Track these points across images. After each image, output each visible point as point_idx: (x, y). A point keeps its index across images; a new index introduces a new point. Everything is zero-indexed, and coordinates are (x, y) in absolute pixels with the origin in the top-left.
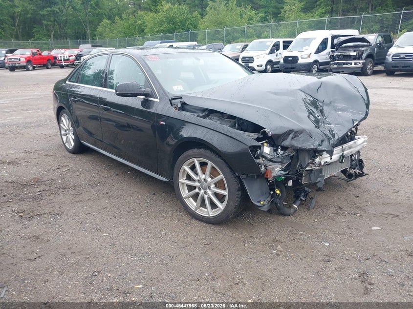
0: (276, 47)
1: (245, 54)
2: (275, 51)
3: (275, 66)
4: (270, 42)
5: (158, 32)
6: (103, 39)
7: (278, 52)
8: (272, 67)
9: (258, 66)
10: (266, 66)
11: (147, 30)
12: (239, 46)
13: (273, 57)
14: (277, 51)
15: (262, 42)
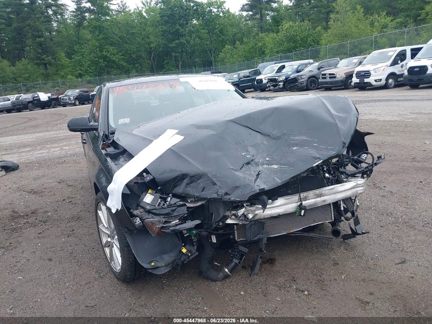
0: (401, 57)
1: (360, 69)
2: (399, 61)
3: (399, 80)
4: (393, 52)
5: (277, 52)
6: (224, 65)
7: (404, 63)
8: (396, 81)
9: (376, 81)
10: (387, 79)
11: (267, 51)
12: (355, 60)
13: (397, 69)
14: (401, 62)
15: (384, 52)
